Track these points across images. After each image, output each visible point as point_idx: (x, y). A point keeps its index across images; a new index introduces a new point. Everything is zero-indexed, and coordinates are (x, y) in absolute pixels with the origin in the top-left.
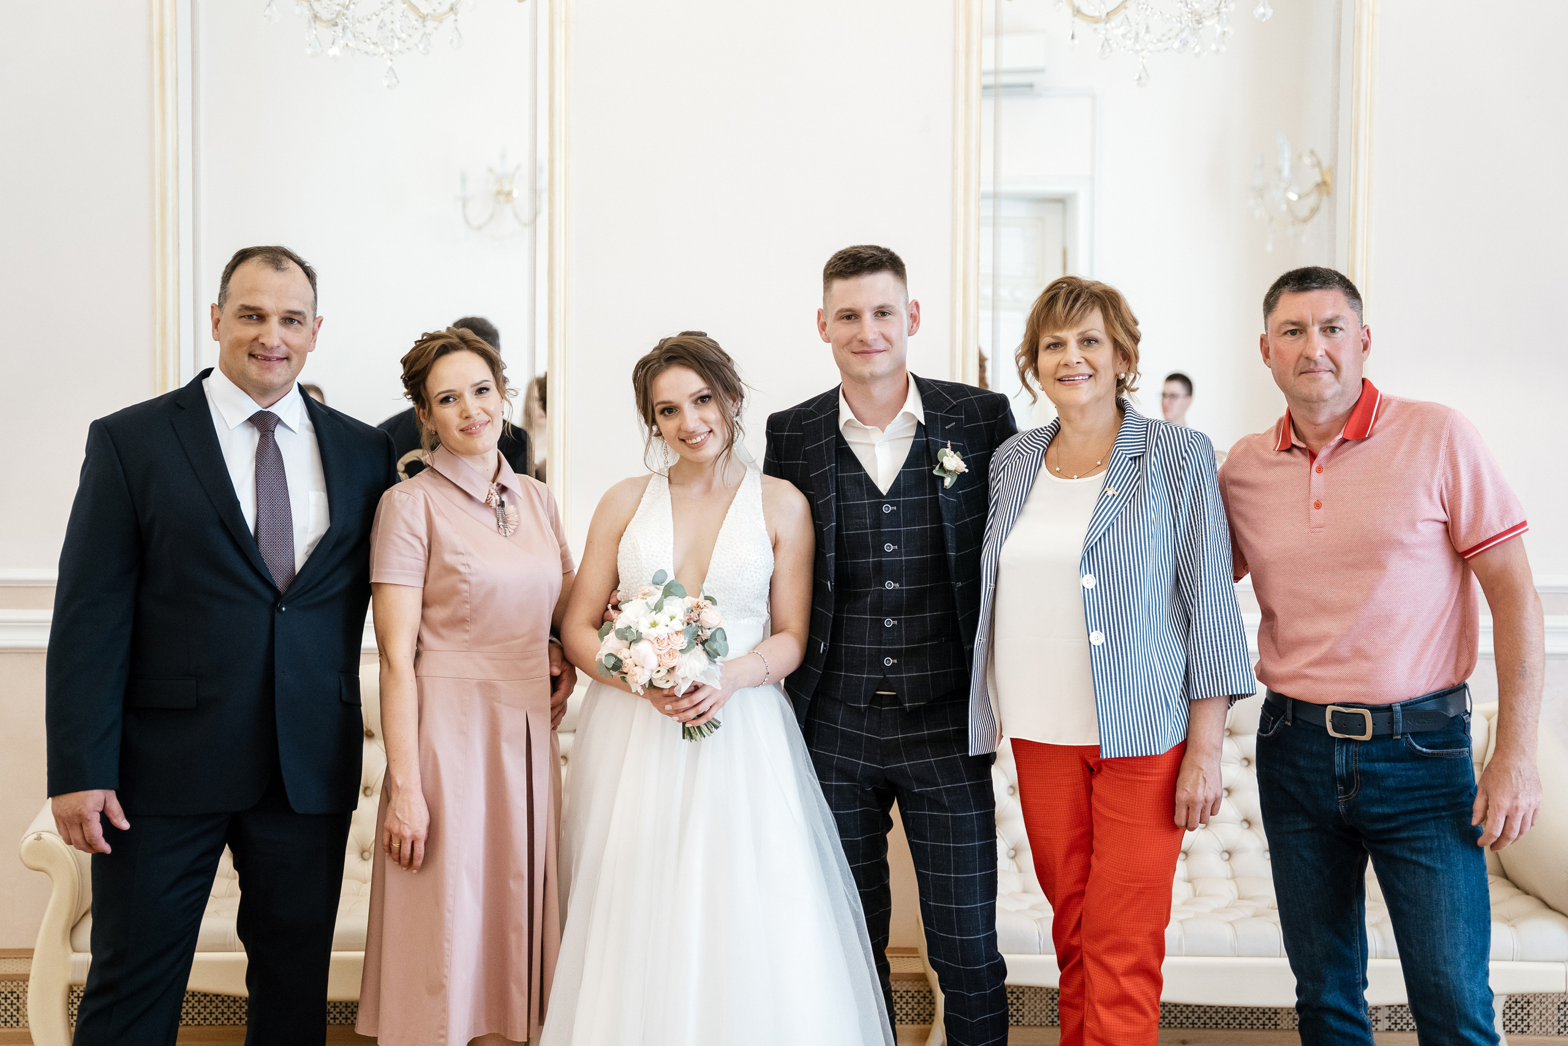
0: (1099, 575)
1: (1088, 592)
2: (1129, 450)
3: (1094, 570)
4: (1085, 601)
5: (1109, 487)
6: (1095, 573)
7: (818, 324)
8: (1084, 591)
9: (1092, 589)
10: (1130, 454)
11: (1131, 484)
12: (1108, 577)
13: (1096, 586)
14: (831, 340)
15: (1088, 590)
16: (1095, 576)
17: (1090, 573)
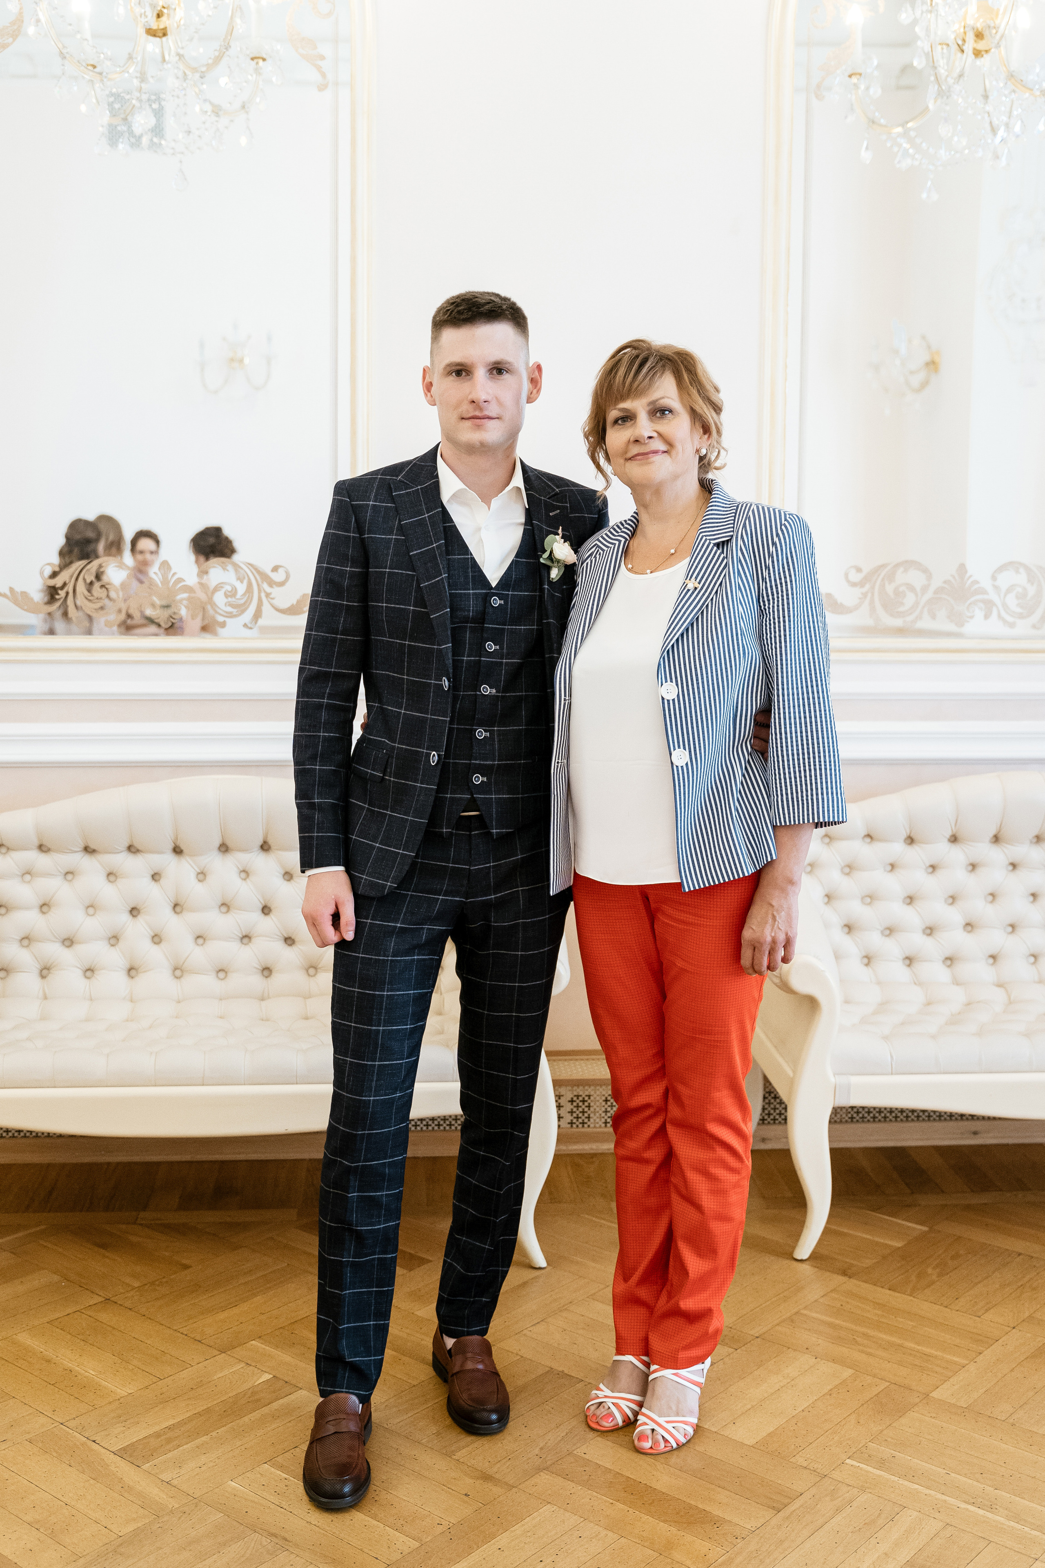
0: (682, 684)
1: (669, 703)
2: (714, 535)
3: (676, 678)
4: (665, 715)
5: (690, 580)
6: (677, 681)
7: (423, 384)
8: (663, 703)
9: (673, 700)
10: (714, 539)
11: (715, 573)
12: (693, 685)
13: (678, 695)
14: (437, 403)
15: (668, 701)
16: (677, 685)
17: (671, 681)
